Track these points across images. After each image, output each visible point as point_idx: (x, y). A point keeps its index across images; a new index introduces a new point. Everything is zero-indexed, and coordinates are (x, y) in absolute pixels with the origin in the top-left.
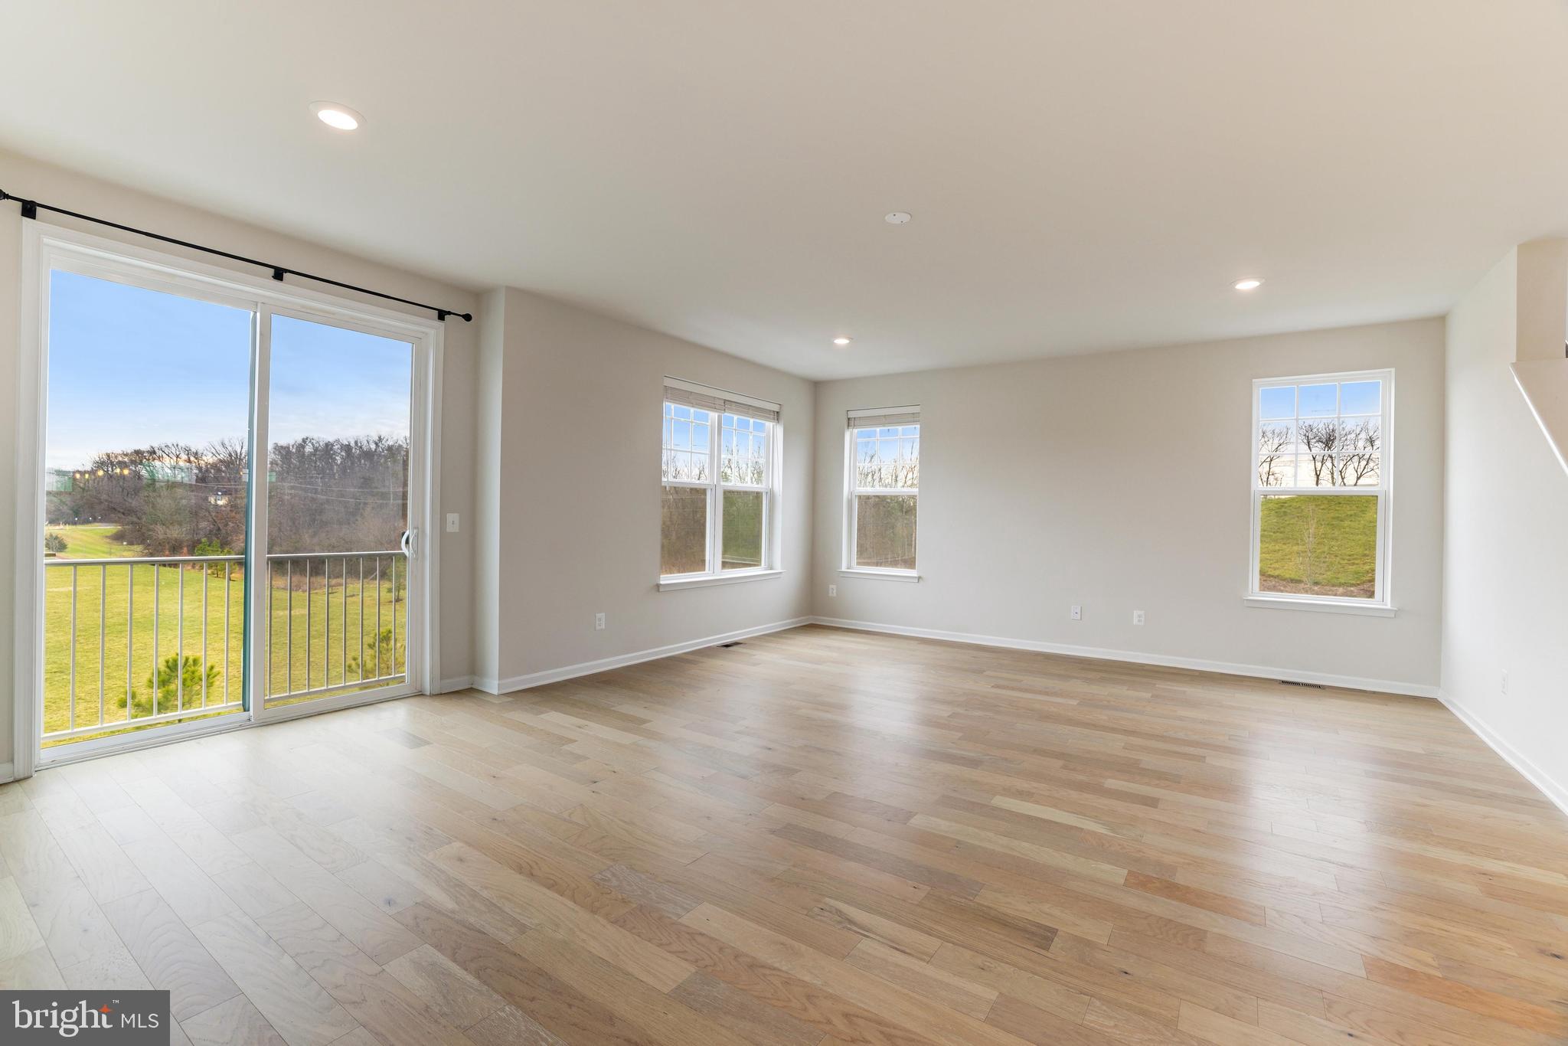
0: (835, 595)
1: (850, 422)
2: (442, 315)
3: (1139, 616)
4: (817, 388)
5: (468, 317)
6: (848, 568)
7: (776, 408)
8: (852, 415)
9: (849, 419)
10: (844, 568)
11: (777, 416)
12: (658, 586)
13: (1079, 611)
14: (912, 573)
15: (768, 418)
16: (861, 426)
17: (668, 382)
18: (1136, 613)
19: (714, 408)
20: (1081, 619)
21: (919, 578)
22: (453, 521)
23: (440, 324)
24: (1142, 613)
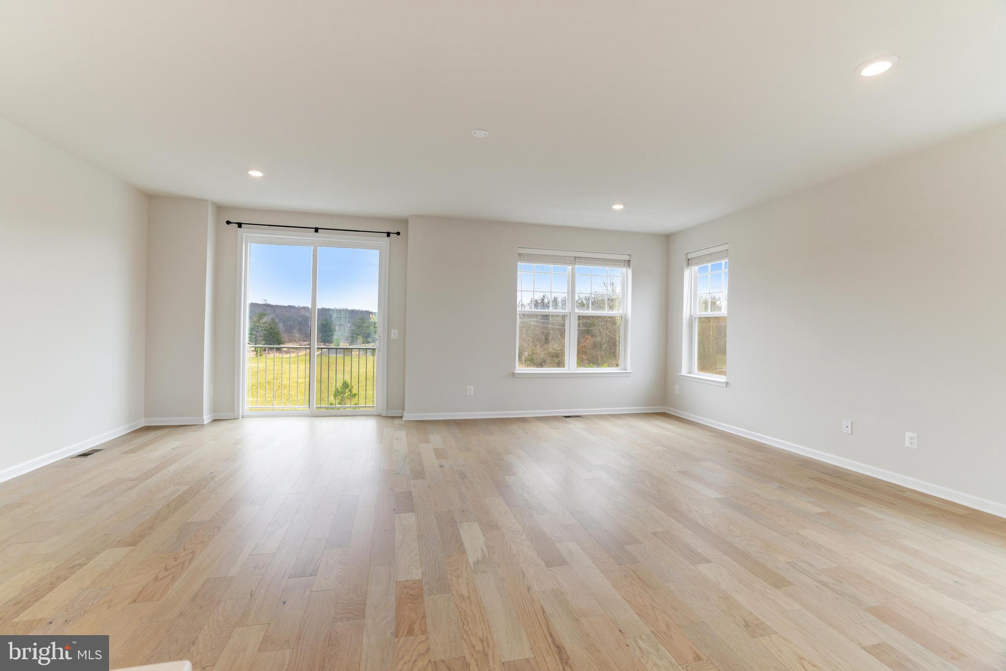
0: (678, 393)
1: (689, 262)
2: (388, 234)
3: (911, 438)
4: (667, 239)
5: (398, 234)
6: (690, 373)
7: (627, 258)
8: (690, 256)
9: (689, 259)
10: (684, 372)
11: (628, 263)
12: (513, 374)
13: (850, 426)
14: (722, 379)
15: (620, 265)
16: (696, 264)
17: (521, 251)
18: (908, 435)
19: (569, 264)
20: (852, 434)
21: (727, 383)
22: (394, 334)
23: (388, 239)
24: (914, 435)
